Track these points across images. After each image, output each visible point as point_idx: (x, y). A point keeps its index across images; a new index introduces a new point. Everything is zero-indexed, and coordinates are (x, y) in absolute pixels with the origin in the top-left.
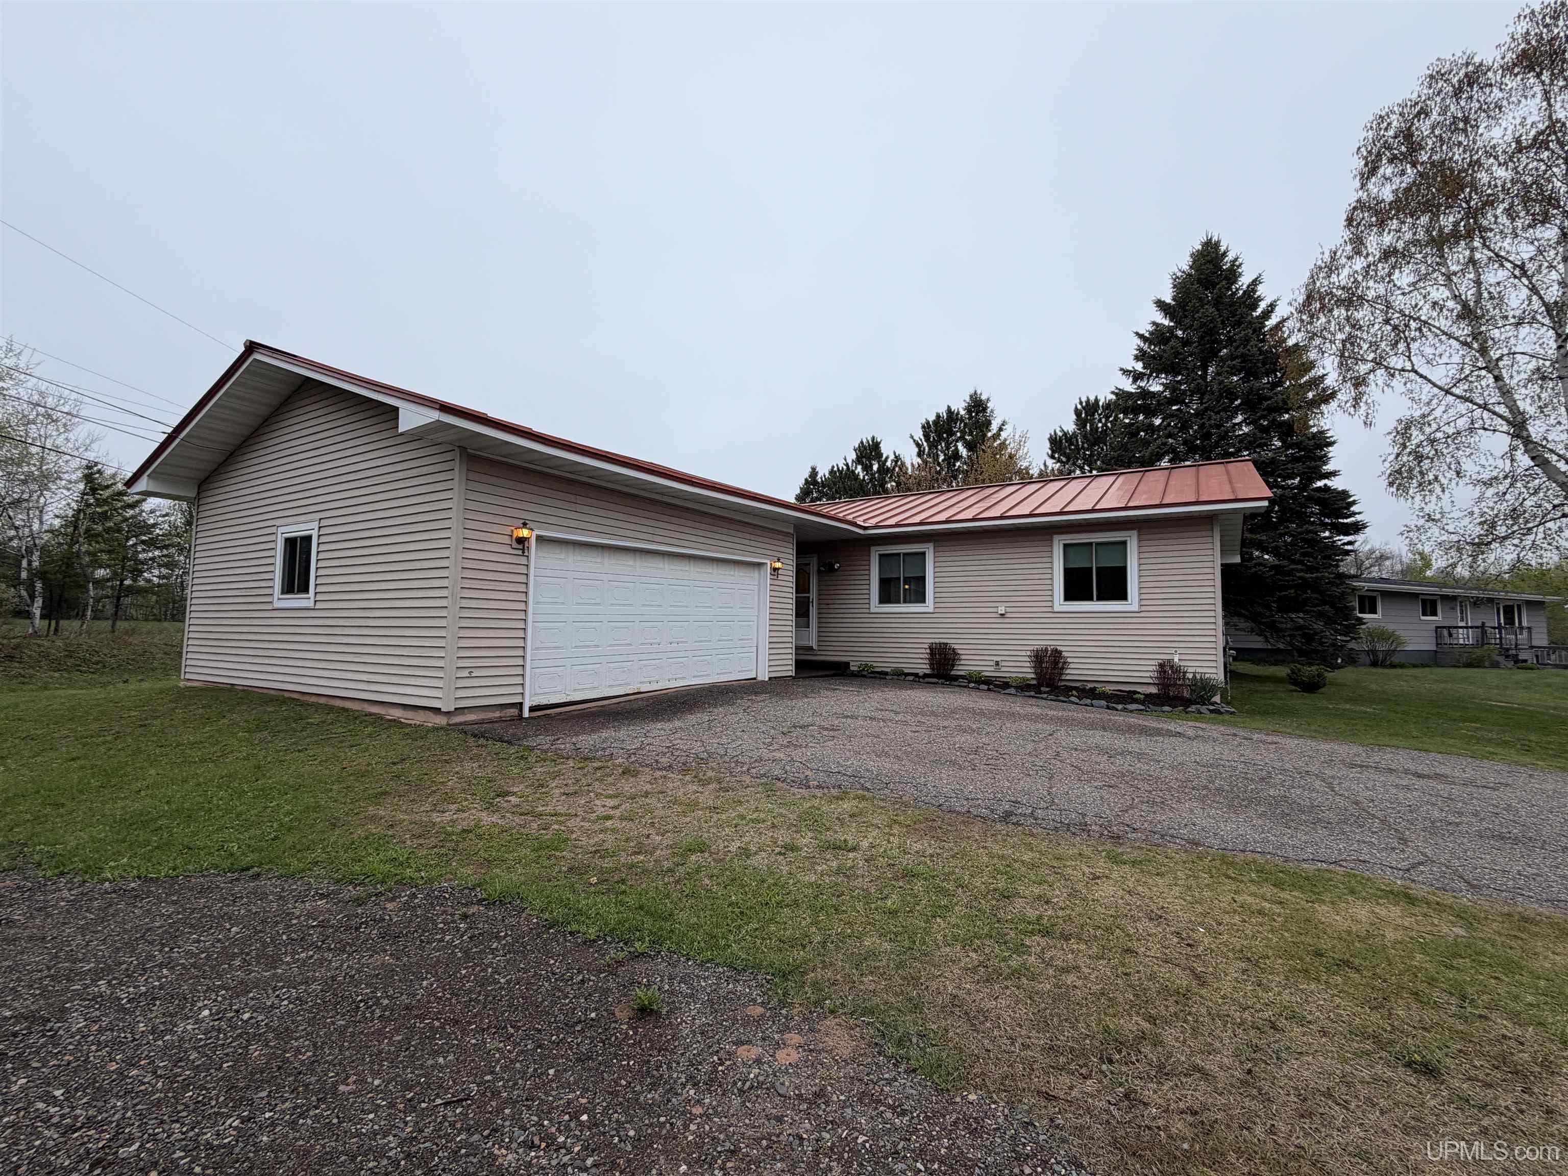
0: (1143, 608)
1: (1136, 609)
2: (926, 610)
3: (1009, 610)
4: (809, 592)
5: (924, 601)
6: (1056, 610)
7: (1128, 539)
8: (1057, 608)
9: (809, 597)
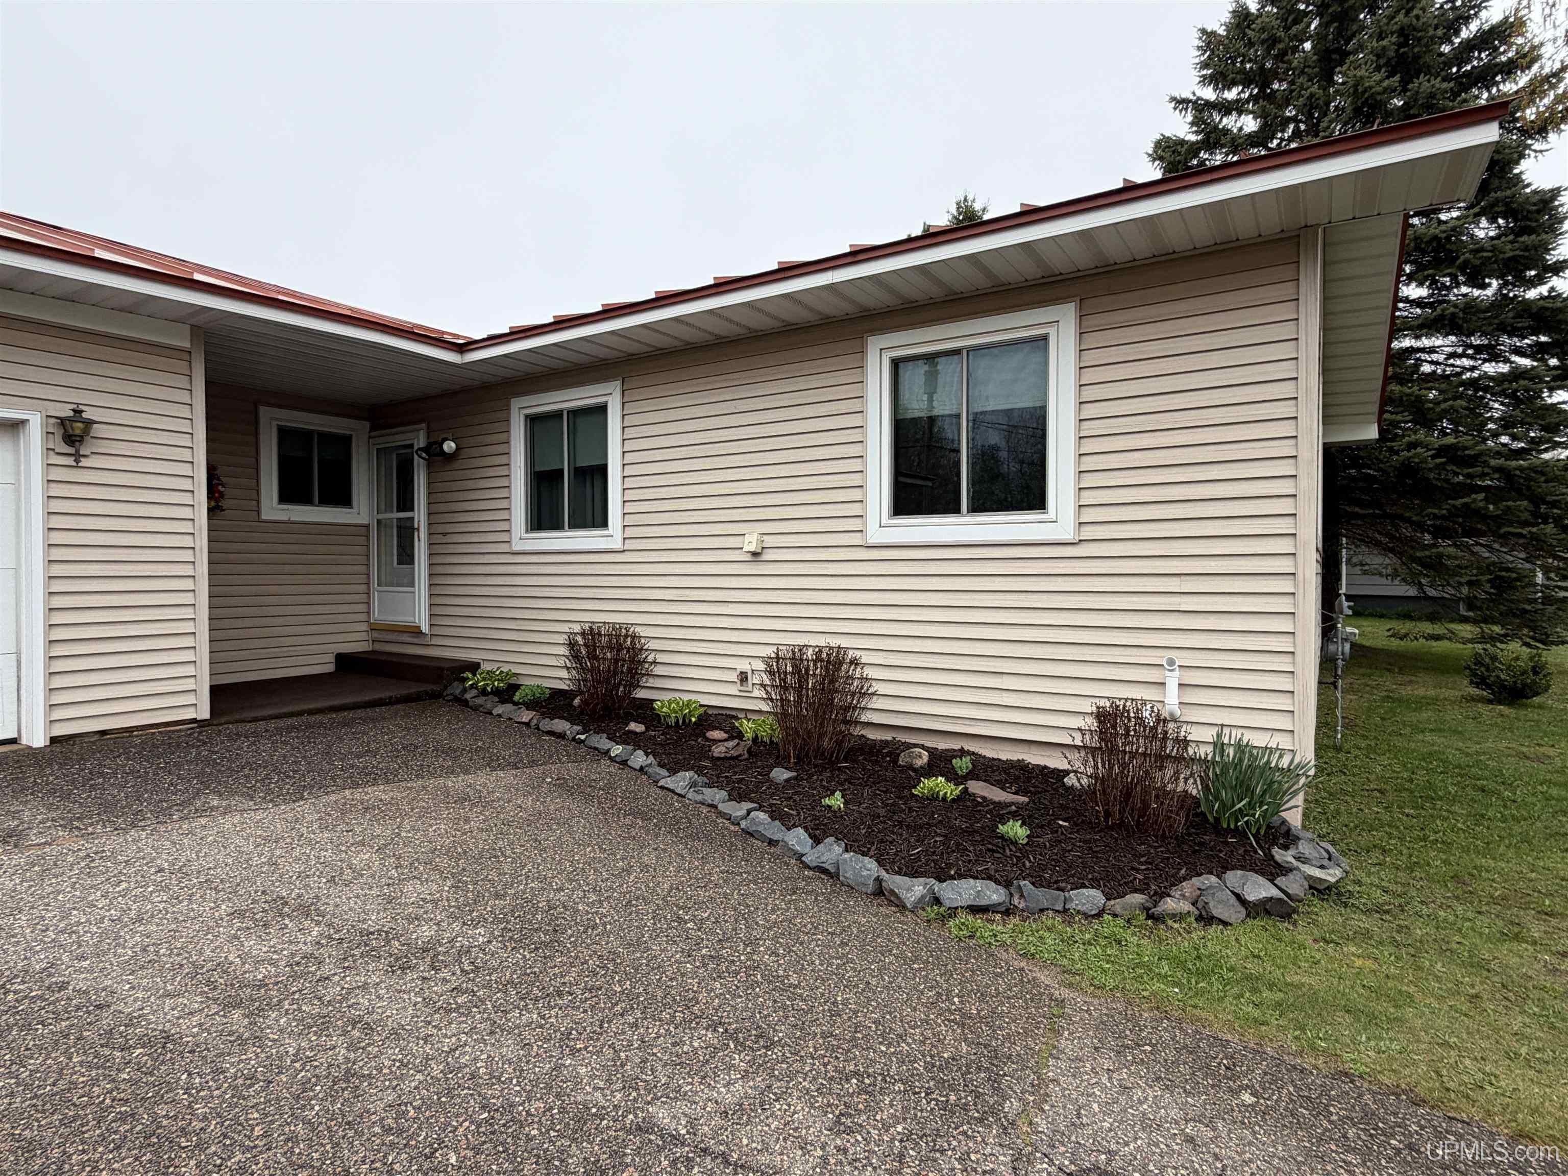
0: (1088, 533)
1: (1068, 534)
2: (603, 544)
3: (770, 541)
4: (412, 509)
5: (604, 524)
6: (871, 541)
7: (1052, 331)
8: (875, 535)
9: (413, 518)
